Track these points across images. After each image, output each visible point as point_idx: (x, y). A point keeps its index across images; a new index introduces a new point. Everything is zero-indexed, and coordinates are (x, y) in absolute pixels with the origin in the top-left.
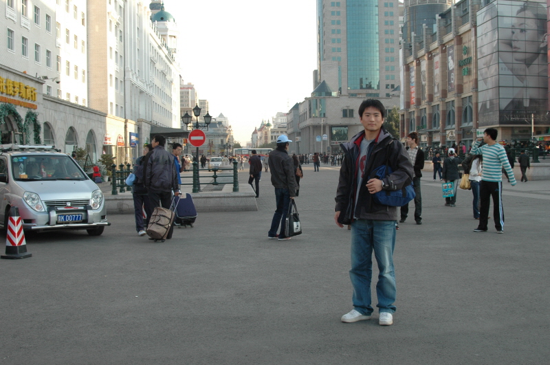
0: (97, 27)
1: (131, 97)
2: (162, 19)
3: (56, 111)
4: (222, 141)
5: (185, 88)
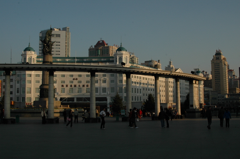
0: (167, 87)
2: (198, 73)
5: (236, 80)
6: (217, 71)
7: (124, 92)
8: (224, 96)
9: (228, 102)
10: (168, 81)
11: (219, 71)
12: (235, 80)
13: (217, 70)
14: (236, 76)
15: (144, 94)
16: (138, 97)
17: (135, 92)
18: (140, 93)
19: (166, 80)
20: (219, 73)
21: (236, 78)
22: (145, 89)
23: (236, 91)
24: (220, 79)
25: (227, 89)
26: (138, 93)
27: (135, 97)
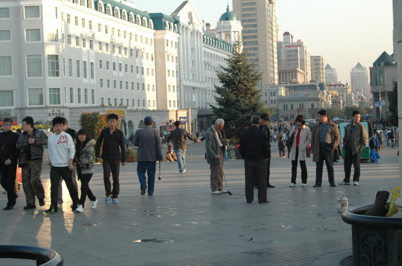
0: (160, 60)
1: (184, 94)
2: (227, 19)
3: (134, 115)
4: (312, 105)
5: (293, 46)
6: (249, 21)
7: (47, 73)
8: (277, 91)
9: (289, 107)
10: (164, 39)
11: (254, 20)
12: (289, 46)
13: (248, 15)
14: (292, 37)
15: (101, 80)
16: (86, 90)
17: (78, 76)
18: (92, 77)
19: (158, 37)
20: (256, 26)
21: (292, 41)
22: (104, 64)
23: (296, 77)
24: (256, 43)
25: (276, 71)
26: (85, 77)
27: (79, 90)
